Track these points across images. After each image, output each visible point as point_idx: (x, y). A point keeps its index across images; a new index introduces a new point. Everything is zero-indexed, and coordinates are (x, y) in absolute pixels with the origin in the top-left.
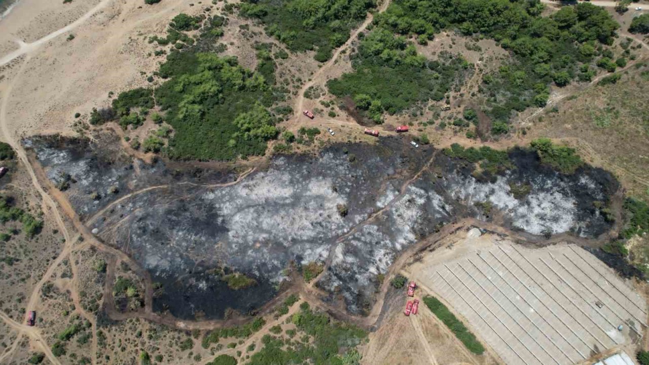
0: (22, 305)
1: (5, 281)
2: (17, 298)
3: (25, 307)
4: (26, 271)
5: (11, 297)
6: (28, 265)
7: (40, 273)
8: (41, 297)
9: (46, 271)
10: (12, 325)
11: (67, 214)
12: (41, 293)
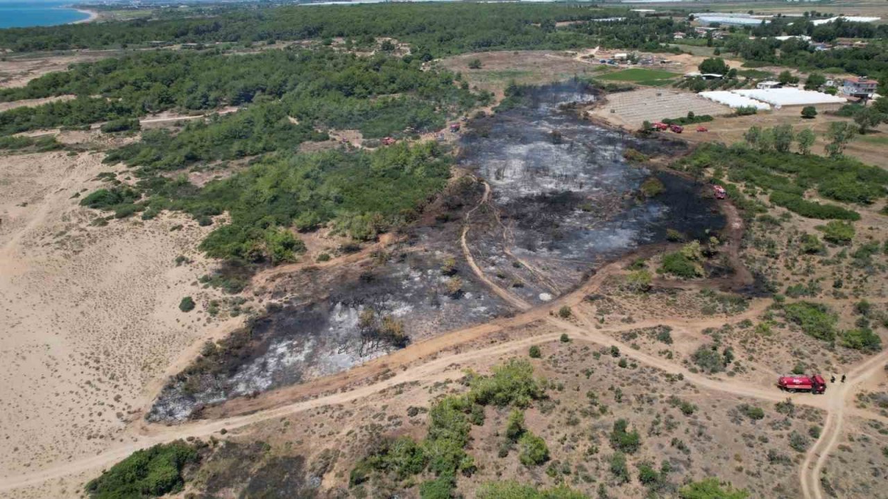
0: (770, 411)
1: (695, 455)
2: (747, 422)
3: (772, 406)
4: (658, 407)
5: (748, 437)
6: (636, 406)
7: (663, 379)
8: (731, 374)
9: (654, 370)
10: (837, 431)
11: (486, 336)
12: (721, 375)
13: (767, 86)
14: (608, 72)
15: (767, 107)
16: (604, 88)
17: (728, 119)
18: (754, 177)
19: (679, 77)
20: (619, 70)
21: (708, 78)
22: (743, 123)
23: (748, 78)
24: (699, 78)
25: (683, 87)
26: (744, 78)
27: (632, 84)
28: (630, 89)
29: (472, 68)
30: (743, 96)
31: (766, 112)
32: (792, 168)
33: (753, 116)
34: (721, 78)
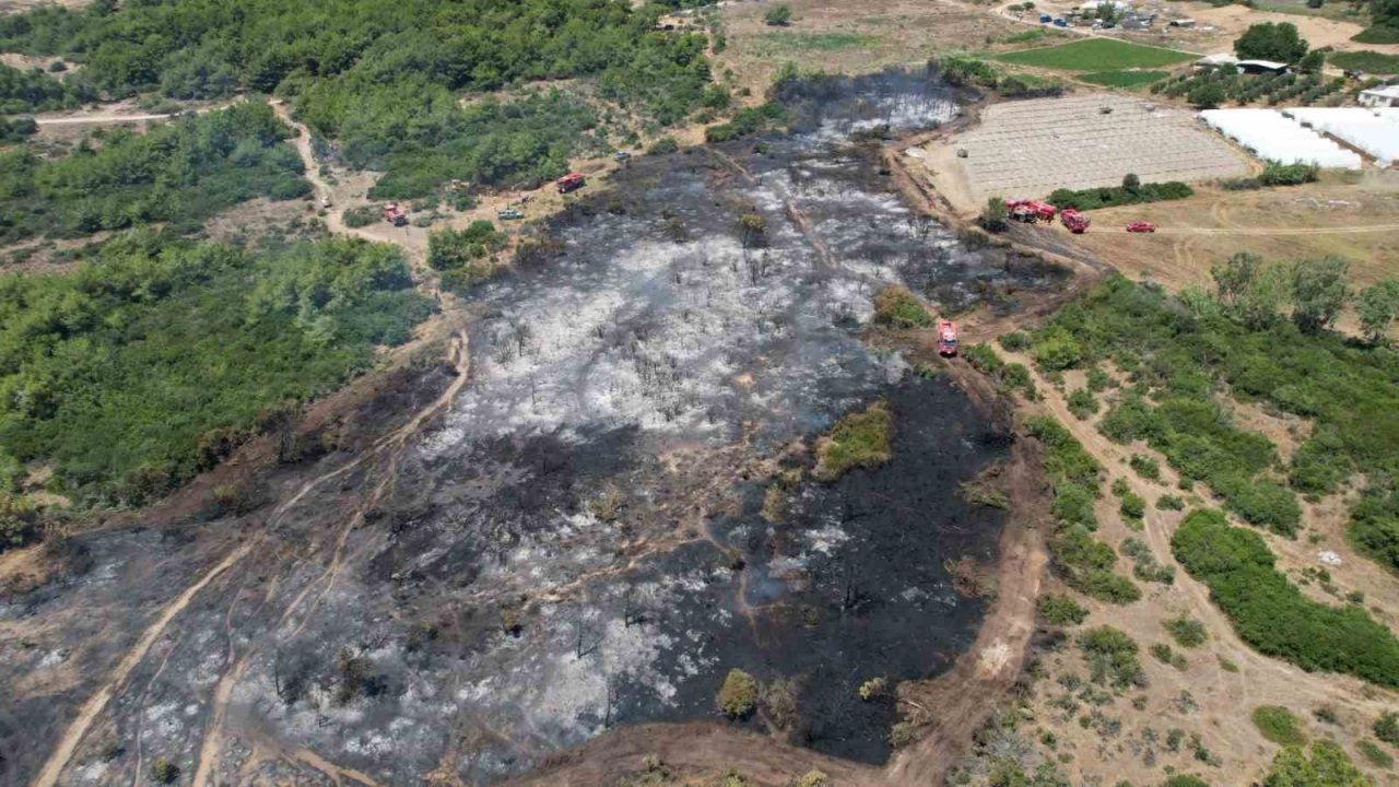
13: (1383, 99)
14: (1037, 46)
15: (1353, 162)
16: (993, 86)
17: (1228, 196)
18: (1172, 435)
19: (1186, 64)
20: (1064, 41)
21: (1250, 69)
22: (1264, 212)
23: (1347, 74)
24: (1229, 69)
25: (1173, 94)
26: (1339, 73)
27: (1066, 77)
28: (1054, 92)
29: (770, 24)
30: (1307, 125)
31: (1347, 176)
32: (1310, 402)
33: (1305, 188)
34: (1281, 71)
